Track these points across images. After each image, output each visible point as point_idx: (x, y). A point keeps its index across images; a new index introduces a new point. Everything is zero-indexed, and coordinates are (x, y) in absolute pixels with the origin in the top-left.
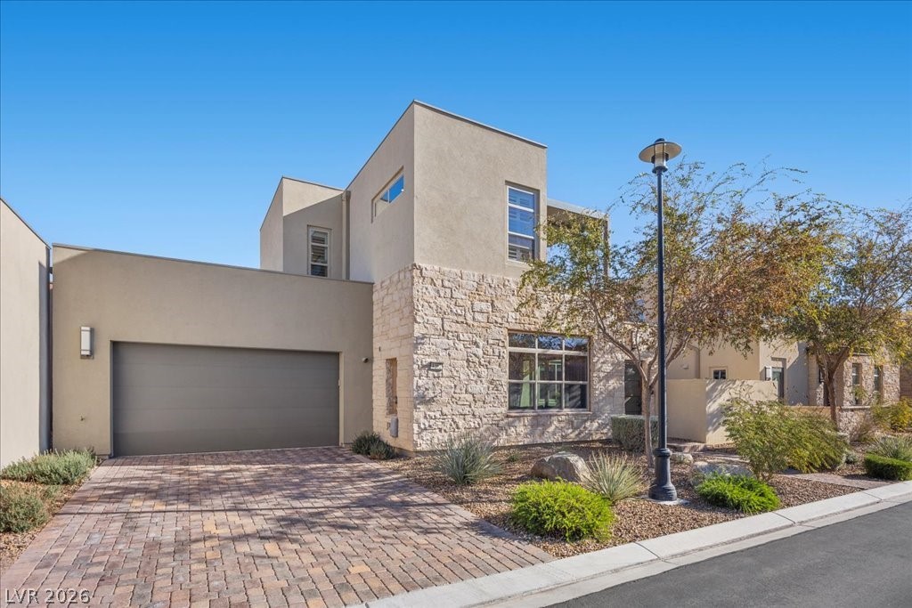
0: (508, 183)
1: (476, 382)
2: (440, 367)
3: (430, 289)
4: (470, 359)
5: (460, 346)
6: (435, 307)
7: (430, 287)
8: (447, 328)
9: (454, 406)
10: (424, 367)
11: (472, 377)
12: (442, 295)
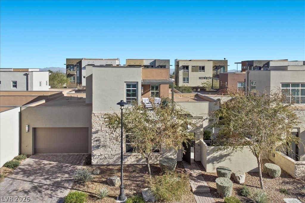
0: (125, 82)
1: (113, 145)
2: (100, 141)
3: (97, 119)
4: (110, 138)
5: (107, 134)
6: (99, 124)
7: (97, 118)
8: (102, 129)
9: (105, 152)
10: (95, 141)
11: (111, 143)
12: (101, 120)
